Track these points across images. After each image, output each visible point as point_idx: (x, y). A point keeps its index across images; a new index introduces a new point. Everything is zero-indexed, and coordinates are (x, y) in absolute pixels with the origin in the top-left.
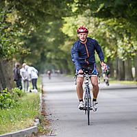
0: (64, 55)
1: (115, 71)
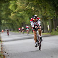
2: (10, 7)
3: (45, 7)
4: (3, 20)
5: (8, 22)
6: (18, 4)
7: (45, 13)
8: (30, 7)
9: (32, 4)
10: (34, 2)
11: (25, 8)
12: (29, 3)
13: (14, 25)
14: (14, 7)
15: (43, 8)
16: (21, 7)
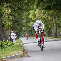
0: (30, 28)
1: (53, 34)
2: (30, 16)
3: (59, 17)
4: (24, 27)
5: (27, 29)
7: (59, 21)
8: (47, 17)
9: (48, 13)
10: (50, 12)
11: (43, 17)
12: (46, 13)
14: (33, 16)
15: (57, 17)
16: (39, 16)
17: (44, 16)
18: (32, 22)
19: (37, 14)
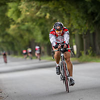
2: (9, 14)
3: (69, 14)
5: (5, 40)
6: (22, 8)
7: (69, 23)
8: (43, 14)
9: (47, 8)
10: (50, 5)
11: (35, 15)
12: (42, 7)
13: (15, 44)
14: (15, 13)
15: (65, 15)
16: (28, 13)
17: (39, 13)
18: (14, 24)
19: (24, 10)
